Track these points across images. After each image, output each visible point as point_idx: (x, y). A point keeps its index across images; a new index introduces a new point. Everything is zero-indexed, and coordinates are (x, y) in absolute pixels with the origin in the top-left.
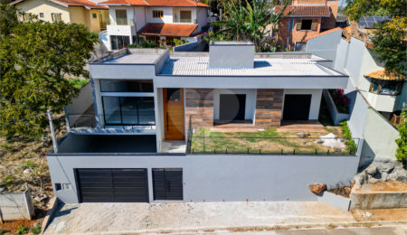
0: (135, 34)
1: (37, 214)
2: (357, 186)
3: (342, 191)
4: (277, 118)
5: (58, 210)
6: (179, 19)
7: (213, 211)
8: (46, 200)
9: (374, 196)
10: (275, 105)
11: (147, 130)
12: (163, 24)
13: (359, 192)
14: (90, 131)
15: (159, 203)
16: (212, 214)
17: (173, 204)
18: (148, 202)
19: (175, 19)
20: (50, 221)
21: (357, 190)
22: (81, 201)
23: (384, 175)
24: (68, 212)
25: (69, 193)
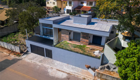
2: (99, 69)
3: (94, 69)
4: (87, 42)
5: (27, 53)
6: (89, 5)
7: (57, 64)
8: (25, 50)
9: (103, 74)
10: (86, 38)
11: (51, 38)
12: (83, 6)
13: (98, 71)
14: (39, 35)
15: (47, 58)
16: (56, 64)
17: (50, 59)
18: (44, 56)
19: (87, 4)
20: (23, 55)
22: (32, 52)
24: (28, 54)
25: (29, 49)
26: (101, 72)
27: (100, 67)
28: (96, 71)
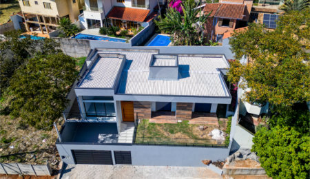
0: (104, 18)
1: (54, 172)
2: (227, 163)
3: (219, 164)
4: (189, 115)
6: (136, 5)
7: (148, 172)
8: (57, 164)
9: (235, 170)
10: (188, 108)
12: (125, 7)
13: (228, 168)
14: (77, 120)
15: (118, 165)
16: (147, 175)
17: (126, 166)
18: (112, 164)
19: (133, 4)
20: (61, 176)
21: (227, 165)
22: (76, 163)
23: (245, 157)
24: (69, 170)
25: (70, 160)
26: (233, 167)
27: (228, 159)
28: (225, 167)
